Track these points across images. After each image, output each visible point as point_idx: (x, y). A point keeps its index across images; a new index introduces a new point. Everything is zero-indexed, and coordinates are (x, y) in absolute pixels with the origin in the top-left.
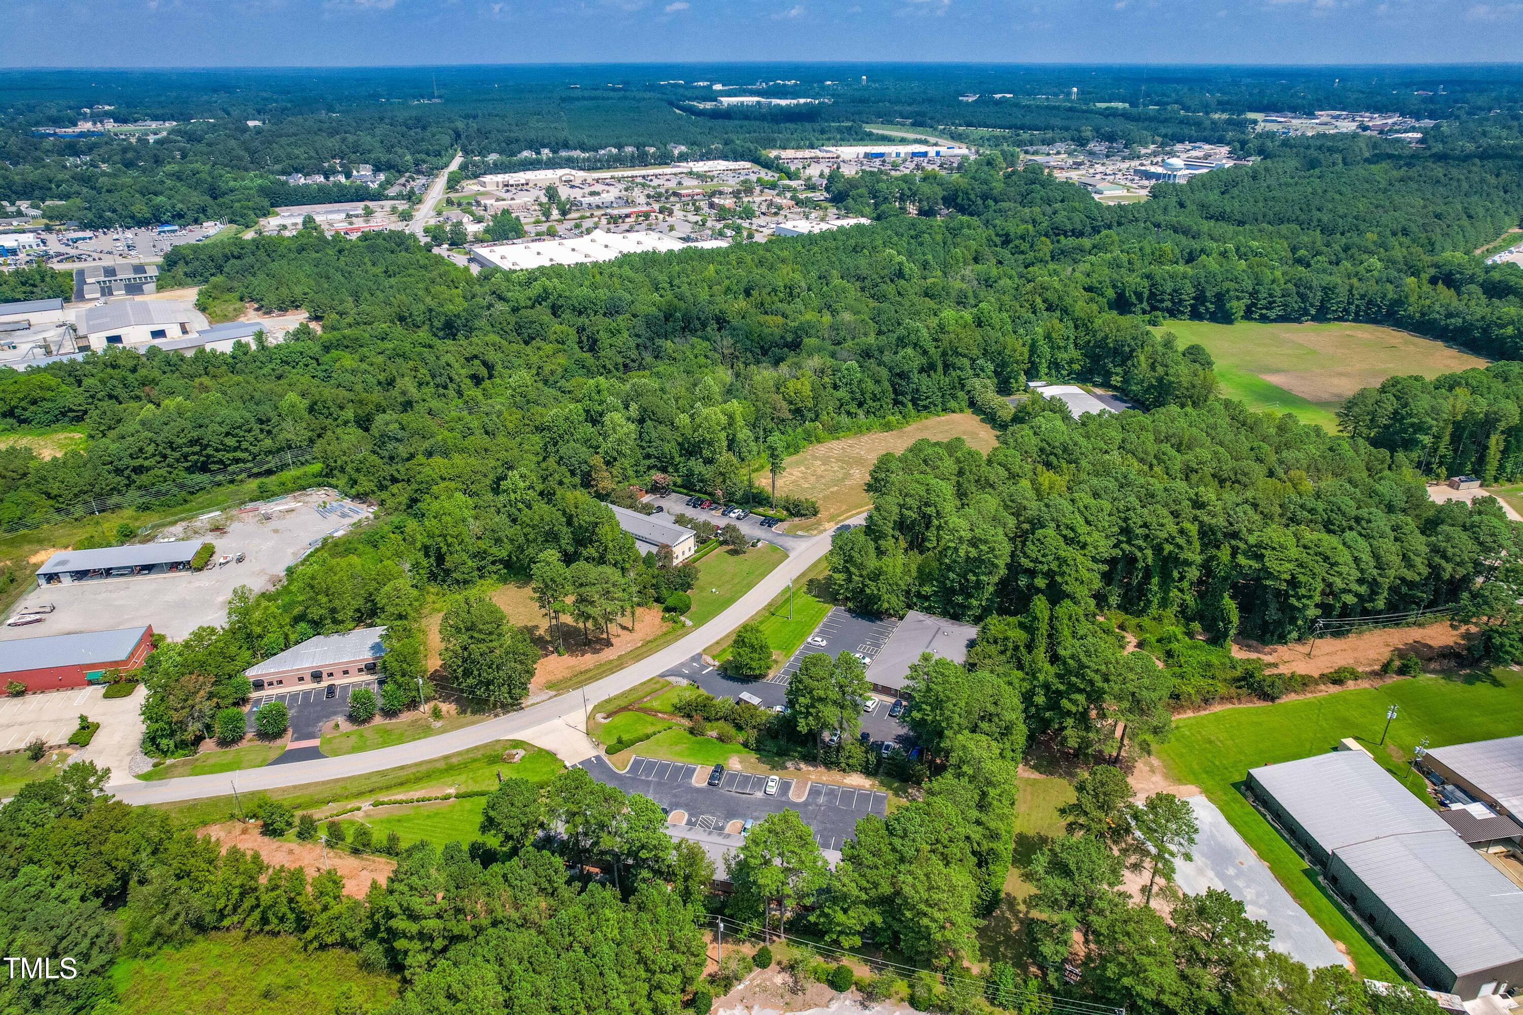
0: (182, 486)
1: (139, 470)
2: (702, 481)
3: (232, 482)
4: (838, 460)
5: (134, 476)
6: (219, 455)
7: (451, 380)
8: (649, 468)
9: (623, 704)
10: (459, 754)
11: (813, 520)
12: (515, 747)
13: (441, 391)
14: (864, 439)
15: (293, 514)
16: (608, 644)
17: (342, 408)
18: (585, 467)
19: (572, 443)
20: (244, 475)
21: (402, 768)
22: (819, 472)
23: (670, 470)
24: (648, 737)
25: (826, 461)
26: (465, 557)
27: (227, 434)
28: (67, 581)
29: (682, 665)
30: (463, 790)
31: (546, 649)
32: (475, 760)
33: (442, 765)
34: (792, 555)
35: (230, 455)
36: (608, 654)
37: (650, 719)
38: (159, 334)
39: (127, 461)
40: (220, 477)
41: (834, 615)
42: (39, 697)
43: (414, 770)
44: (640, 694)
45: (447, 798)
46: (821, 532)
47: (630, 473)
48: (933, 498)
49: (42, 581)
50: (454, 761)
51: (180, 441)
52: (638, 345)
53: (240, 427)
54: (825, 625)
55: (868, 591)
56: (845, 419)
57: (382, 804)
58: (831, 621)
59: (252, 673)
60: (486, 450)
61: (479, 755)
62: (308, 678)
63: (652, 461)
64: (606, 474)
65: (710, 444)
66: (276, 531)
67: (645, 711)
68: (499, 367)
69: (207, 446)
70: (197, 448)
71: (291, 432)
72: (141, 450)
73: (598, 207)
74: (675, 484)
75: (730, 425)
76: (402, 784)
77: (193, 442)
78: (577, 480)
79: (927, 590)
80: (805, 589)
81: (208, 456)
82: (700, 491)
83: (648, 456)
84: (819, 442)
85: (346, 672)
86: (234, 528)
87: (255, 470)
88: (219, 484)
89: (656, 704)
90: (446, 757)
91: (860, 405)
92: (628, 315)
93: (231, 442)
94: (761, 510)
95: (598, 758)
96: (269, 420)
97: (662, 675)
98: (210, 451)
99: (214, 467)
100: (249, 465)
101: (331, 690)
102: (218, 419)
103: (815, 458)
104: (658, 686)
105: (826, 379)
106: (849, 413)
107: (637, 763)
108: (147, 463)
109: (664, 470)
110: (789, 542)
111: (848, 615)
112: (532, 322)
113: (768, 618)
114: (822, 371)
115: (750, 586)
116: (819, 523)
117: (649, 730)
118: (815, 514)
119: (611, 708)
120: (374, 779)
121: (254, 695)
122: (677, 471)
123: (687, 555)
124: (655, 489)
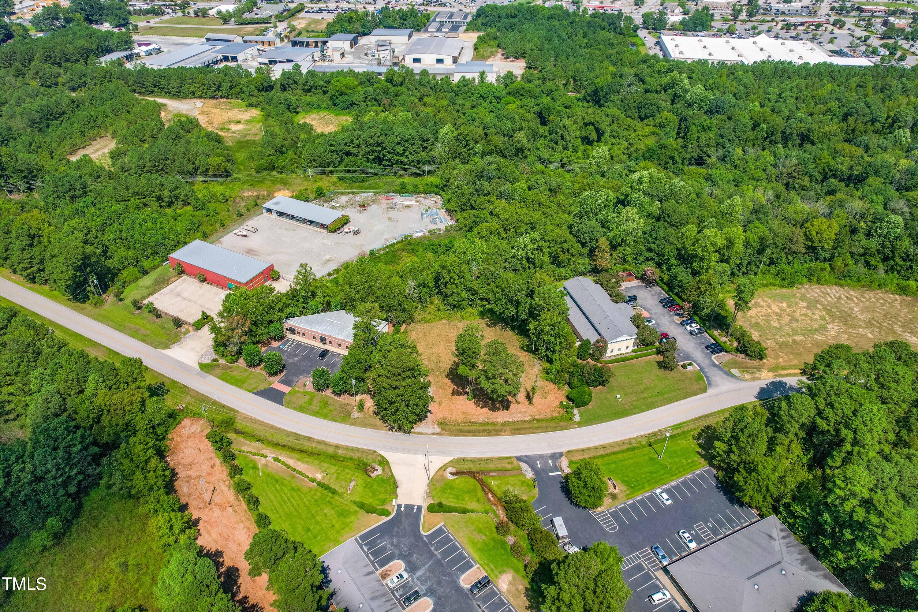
0: (363, 170)
1: (348, 154)
2: (681, 287)
3: (395, 175)
4: (824, 309)
5: (344, 157)
6: (389, 156)
7: (562, 138)
8: (648, 259)
9: (474, 468)
10: (346, 448)
11: (756, 363)
12: (380, 464)
13: (553, 145)
14: (870, 295)
15: (408, 210)
16: (506, 405)
17: (476, 142)
18: (594, 243)
19: (593, 222)
20: (402, 173)
21: (310, 439)
22: (797, 315)
23: (664, 267)
24: (465, 511)
25: (812, 304)
26: (460, 289)
27: (399, 144)
28: (274, 215)
29: (541, 457)
30: (326, 481)
31: (464, 389)
32: (351, 459)
33: (331, 451)
34: (711, 391)
35: (396, 158)
36: (501, 416)
37: (481, 494)
38: (440, 61)
39: (341, 147)
40: (388, 170)
41: (701, 476)
42: (209, 286)
43: (314, 445)
44: (492, 466)
45: (313, 480)
46: (754, 379)
47: (630, 258)
48: (857, 423)
49: (264, 211)
50: (340, 452)
51: (371, 141)
52: (718, 144)
53: (407, 141)
54: (684, 483)
55: (737, 477)
56: (861, 269)
57: (279, 461)
58: (693, 480)
59: (292, 322)
60: (540, 204)
61: (356, 456)
62: (318, 338)
63: (652, 255)
64: (607, 256)
65: (702, 259)
66: (390, 219)
67: (483, 484)
68: (607, 135)
69: (385, 149)
70: (379, 148)
71: (438, 151)
72: (352, 141)
73: (783, 13)
74: (662, 280)
75: (728, 248)
76: (301, 451)
77: (378, 144)
78: (586, 251)
79: (797, 508)
80: (695, 433)
81: (384, 156)
82: (677, 294)
83: (650, 250)
84: (819, 282)
85: (339, 345)
86: (373, 208)
87: (410, 171)
88: (388, 174)
89: (494, 483)
90: (338, 447)
91: (886, 259)
92: (725, 117)
93: (399, 149)
94: (716, 333)
95: (420, 508)
96: (428, 140)
97: (519, 459)
98: (385, 152)
99: (386, 163)
100: (407, 167)
101: (324, 354)
102: (397, 133)
103: (804, 298)
104: (509, 467)
105: (862, 224)
106: (867, 264)
107: (440, 531)
108: (353, 151)
109: (659, 265)
110: (717, 376)
111: (713, 482)
112: (651, 105)
113: (643, 447)
114: (863, 216)
115: (651, 406)
116: (759, 369)
117: (471, 505)
118: (761, 358)
119: (464, 467)
120: (290, 439)
121: (289, 335)
122: (669, 270)
123: (623, 351)
124: (643, 278)
